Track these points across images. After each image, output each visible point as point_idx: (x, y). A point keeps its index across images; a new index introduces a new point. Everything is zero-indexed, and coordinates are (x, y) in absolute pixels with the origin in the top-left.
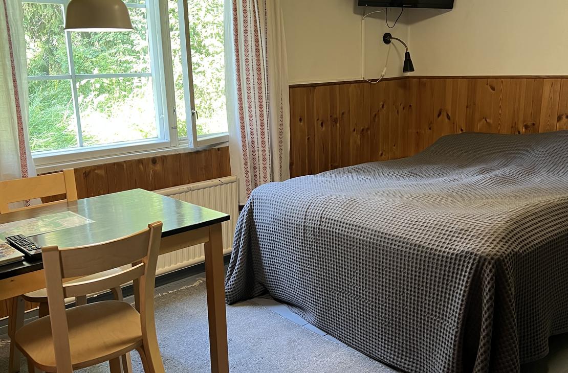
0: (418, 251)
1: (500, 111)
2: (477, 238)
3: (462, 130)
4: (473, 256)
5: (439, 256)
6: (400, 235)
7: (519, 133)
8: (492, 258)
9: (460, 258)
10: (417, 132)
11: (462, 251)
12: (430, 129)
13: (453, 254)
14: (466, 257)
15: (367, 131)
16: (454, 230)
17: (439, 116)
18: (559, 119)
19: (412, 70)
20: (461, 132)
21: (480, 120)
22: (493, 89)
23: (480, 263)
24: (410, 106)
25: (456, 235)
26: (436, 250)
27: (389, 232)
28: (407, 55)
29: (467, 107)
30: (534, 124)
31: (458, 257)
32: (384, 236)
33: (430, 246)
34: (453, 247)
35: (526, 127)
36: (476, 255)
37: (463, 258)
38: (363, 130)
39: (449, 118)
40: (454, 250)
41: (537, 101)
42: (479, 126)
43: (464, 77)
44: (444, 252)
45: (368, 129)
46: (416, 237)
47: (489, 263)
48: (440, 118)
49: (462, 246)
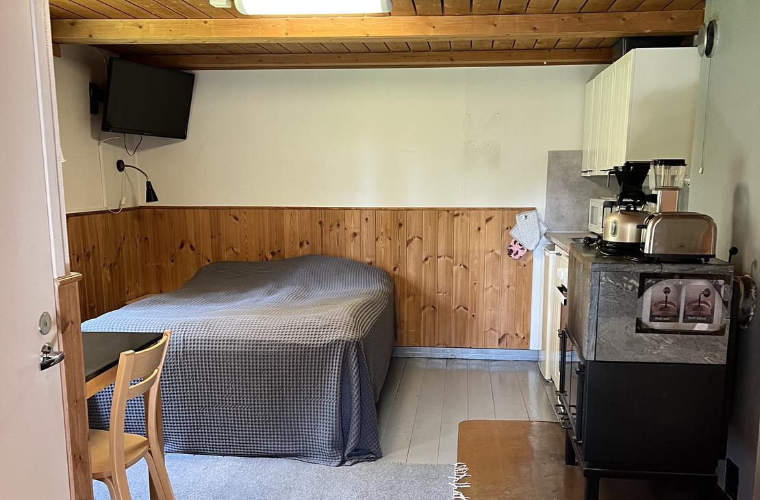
0: (294, 348)
1: (246, 241)
2: (339, 329)
3: (209, 261)
4: (341, 342)
5: (313, 348)
6: (275, 339)
7: (267, 259)
8: (354, 341)
9: (331, 346)
10: (158, 266)
11: (332, 341)
12: (173, 261)
13: (324, 344)
14: (335, 344)
15: (114, 266)
16: (319, 327)
17: (182, 247)
18: (301, 245)
19: (156, 199)
20: (208, 263)
21: (227, 250)
22: (236, 219)
23: (347, 345)
24: (146, 238)
25: (322, 330)
26: (310, 345)
27: (263, 339)
28: (149, 184)
29: (212, 238)
30: (279, 251)
31: (329, 346)
32: (258, 343)
33: (304, 343)
34: (323, 339)
35: (273, 254)
36: (343, 341)
37: (333, 346)
38: (111, 264)
39: (192, 248)
40: (325, 341)
41: (280, 231)
42: (227, 256)
43: (205, 208)
44: (317, 345)
45: (115, 264)
46: (290, 339)
47: (353, 345)
48: (183, 249)
49: (330, 337)
